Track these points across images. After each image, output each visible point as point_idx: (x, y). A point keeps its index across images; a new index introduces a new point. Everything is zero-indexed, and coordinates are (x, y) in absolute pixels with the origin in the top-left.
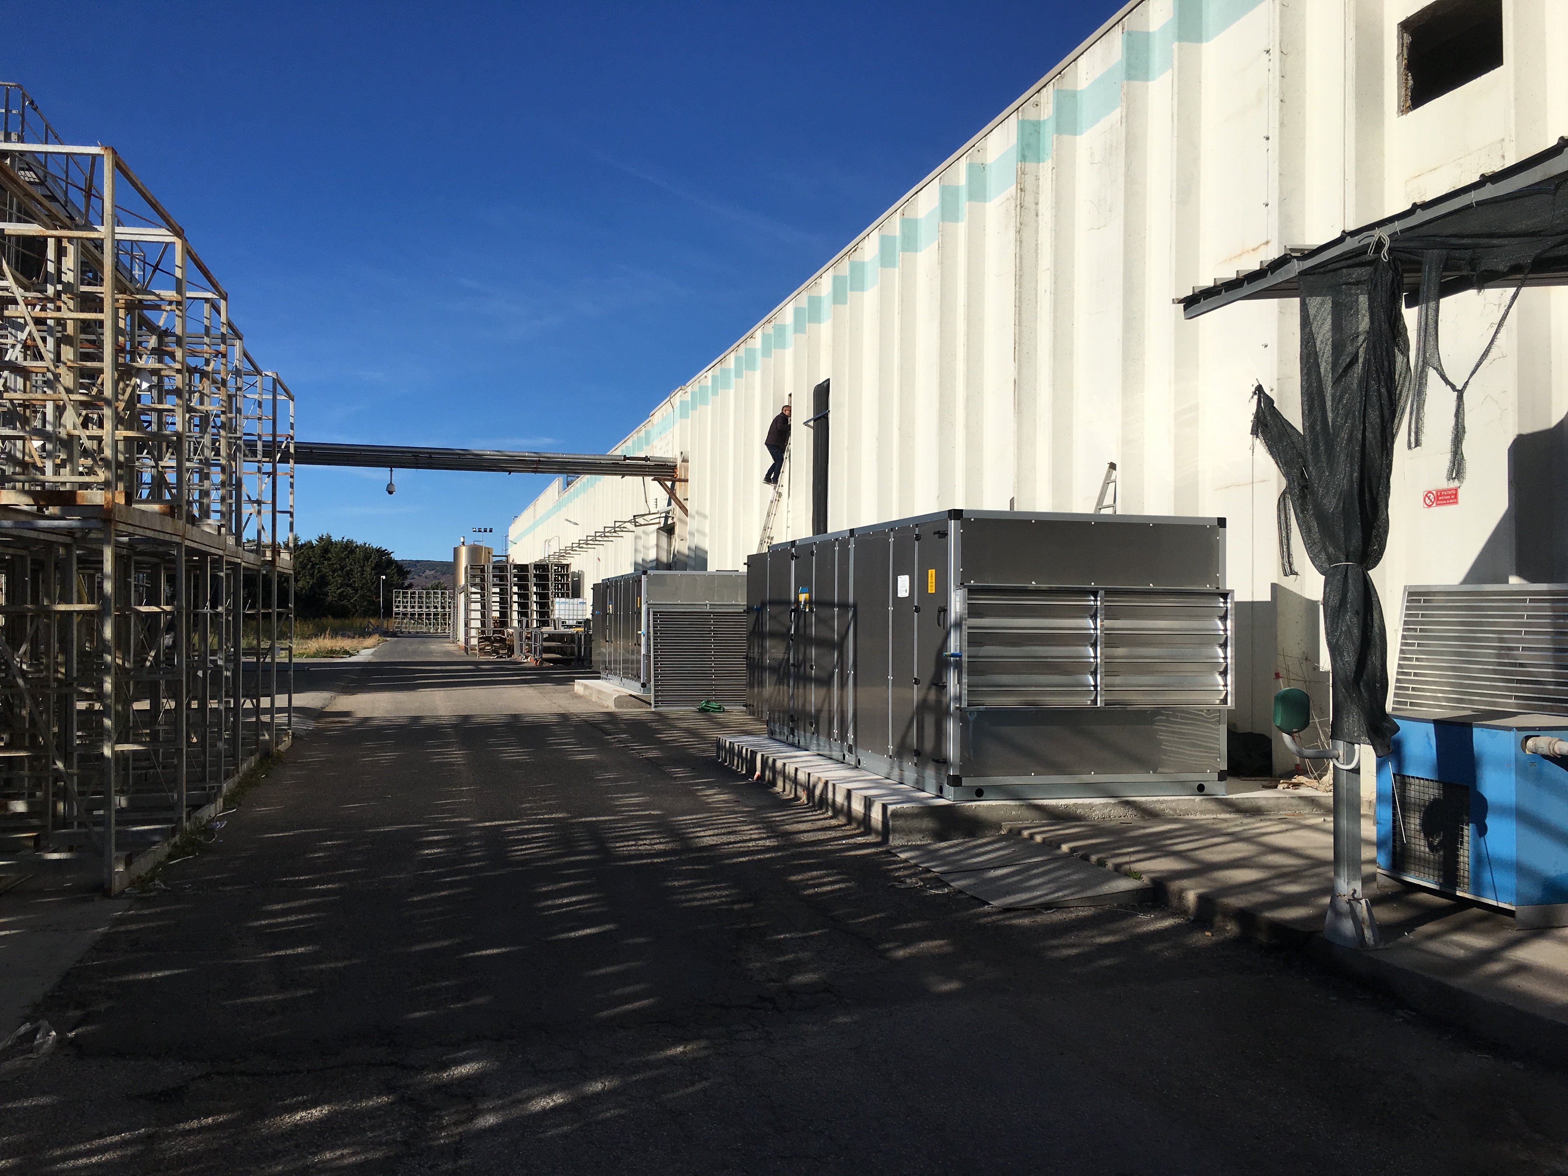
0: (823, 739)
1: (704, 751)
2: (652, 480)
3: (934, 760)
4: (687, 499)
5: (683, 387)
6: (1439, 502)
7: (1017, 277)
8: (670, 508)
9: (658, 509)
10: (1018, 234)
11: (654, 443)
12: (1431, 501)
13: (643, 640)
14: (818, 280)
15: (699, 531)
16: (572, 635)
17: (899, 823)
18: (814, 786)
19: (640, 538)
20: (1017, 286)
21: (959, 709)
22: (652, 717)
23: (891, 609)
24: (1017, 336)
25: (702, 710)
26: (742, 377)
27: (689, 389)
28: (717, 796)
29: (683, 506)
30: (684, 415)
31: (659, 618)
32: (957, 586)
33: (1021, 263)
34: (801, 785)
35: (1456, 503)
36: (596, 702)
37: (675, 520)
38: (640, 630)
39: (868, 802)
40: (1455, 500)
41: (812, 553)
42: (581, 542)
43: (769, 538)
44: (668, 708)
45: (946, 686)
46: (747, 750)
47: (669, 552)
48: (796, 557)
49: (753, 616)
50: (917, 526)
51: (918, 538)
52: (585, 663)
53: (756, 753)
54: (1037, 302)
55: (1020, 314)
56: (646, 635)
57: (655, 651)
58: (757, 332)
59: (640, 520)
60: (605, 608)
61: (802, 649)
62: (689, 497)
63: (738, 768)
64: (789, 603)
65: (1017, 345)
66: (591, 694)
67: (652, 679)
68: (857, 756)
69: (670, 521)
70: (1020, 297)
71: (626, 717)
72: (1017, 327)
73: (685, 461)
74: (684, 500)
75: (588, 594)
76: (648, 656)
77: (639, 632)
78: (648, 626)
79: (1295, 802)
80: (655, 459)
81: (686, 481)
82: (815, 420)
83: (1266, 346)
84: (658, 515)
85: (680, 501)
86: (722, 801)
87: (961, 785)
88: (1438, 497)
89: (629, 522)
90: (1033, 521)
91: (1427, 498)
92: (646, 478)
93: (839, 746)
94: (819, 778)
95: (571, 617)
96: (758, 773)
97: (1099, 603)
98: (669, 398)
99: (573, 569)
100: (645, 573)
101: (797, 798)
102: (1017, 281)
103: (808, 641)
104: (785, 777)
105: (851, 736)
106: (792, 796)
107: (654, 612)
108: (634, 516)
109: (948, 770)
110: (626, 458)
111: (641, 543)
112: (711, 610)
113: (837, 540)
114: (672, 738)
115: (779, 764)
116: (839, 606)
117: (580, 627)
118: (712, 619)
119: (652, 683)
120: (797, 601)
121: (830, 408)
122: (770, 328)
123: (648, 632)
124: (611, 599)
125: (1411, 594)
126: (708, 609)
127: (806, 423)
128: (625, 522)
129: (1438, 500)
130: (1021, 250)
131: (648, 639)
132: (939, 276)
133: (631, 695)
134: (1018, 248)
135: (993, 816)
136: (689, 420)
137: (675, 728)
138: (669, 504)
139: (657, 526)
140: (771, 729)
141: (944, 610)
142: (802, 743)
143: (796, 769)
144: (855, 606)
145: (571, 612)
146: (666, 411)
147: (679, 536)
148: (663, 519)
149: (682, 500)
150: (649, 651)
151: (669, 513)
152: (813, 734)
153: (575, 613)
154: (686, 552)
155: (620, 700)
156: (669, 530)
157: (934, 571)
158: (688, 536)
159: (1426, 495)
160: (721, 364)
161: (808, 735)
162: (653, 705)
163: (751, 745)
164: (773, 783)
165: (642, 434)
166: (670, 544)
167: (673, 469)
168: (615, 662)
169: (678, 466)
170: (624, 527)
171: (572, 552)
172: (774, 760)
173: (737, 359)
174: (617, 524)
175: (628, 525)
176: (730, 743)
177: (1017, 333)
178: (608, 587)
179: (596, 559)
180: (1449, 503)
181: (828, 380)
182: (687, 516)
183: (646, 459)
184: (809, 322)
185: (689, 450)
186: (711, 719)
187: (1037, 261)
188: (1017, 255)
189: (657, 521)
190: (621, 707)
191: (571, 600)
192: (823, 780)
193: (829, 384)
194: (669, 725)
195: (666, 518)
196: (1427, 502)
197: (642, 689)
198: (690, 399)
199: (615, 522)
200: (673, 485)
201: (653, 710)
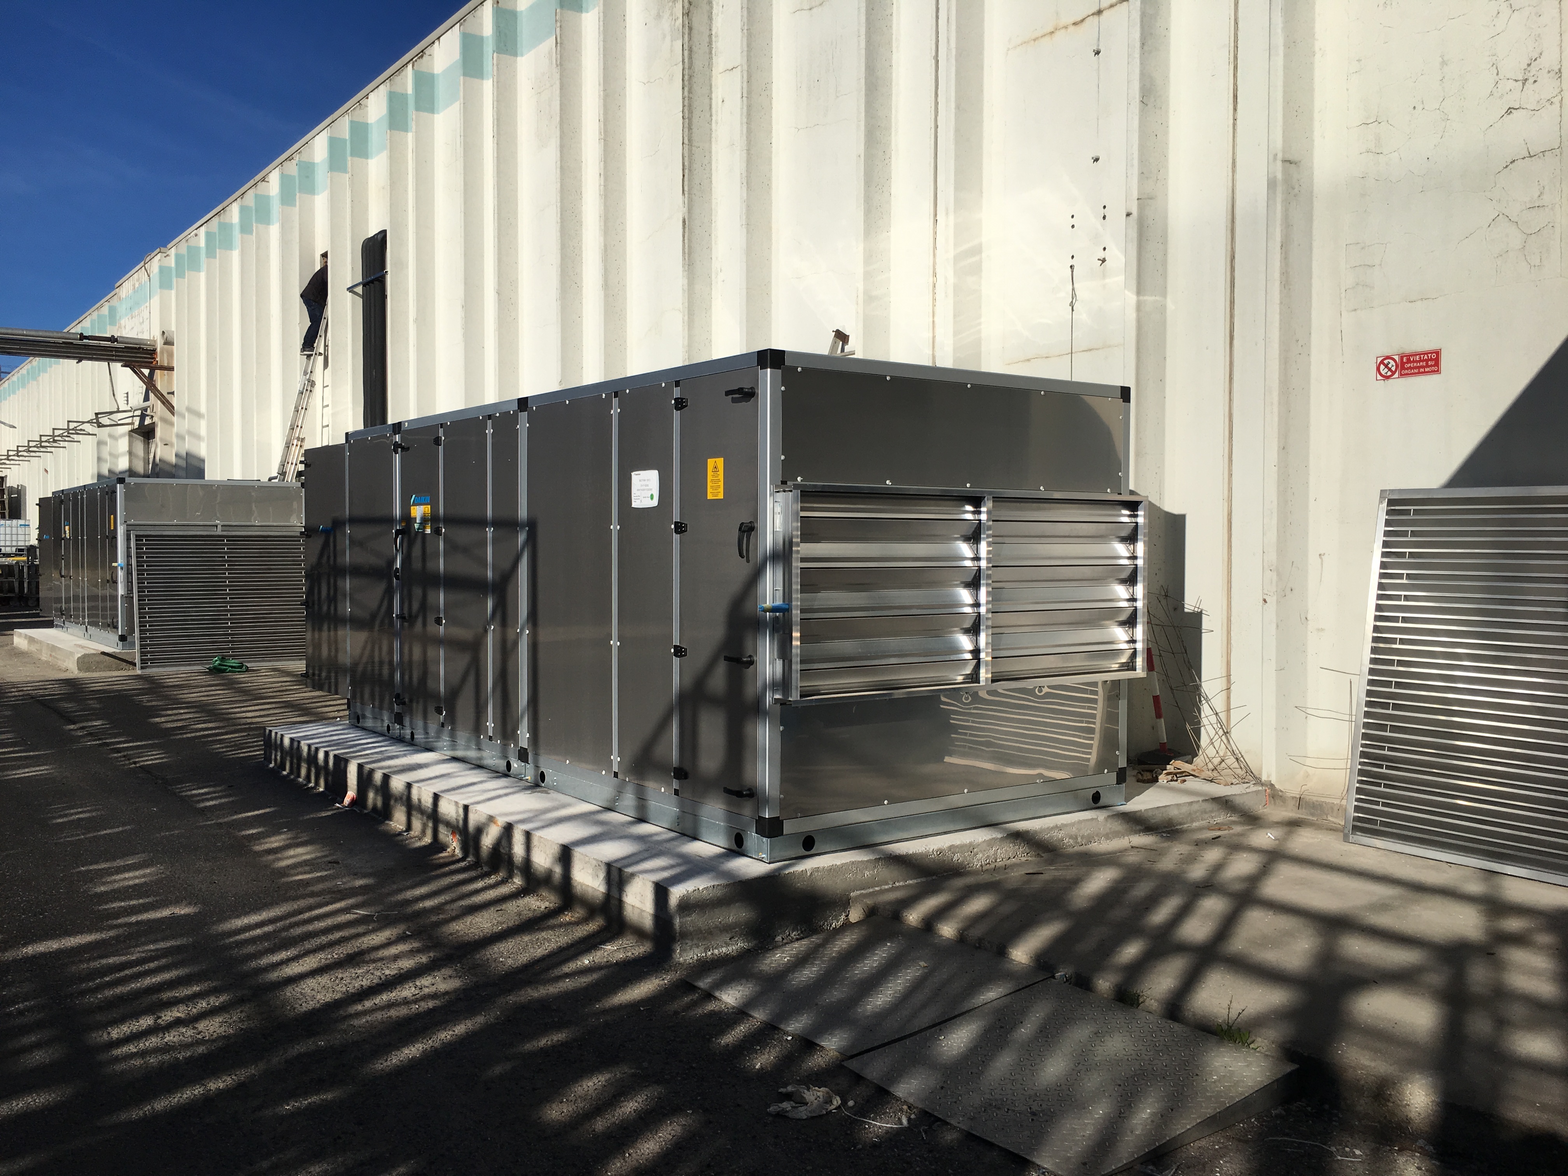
0: (463, 736)
1: (239, 746)
2: (122, 366)
3: (728, 791)
4: (173, 393)
5: (163, 249)
6: (1404, 372)
7: (686, 77)
8: (147, 404)
9: (130, 405)
10: (685, 17)
11: (122, 322)
12: (1390, 369)
13: (121, 575)
14: (365, 100)
15: (190, 433)
16: (10, 567)
17: (694, 920)
18: (480, 831)
19: (105, 443)
20: (686, 89)
21: (783, 703)
22: (138, 685)
23: (615, 527)
24: (686, 159)
25: (215, 671)
26: (251, 233)
27: (173, 252)
28: (291, 852)
29: (168, 401)
30: (165, 283)
31: (144, 545)
32: (777, 486)
33: (690, 58)
34: (448, 824)
35: (1438, 371)
36: (47, 662)
37: (155, 419)
38: (116, 562)
39: (615, 874)
40: (1435, 368)
41: (437, 441)
42: (20, 449)
43: (298, 439)
44: (161, 670)
45: (752, 663)
46: (327, 754)
47: (146, 461)
48: (403, 449)
49: (317, 543)
50: (677, 384)
51: (680, 404)
52: (30, 603)
53: (346, 761)
54: (711, 116)
55: (690, 129)
56: (125, 569)
57: (140, 590)
58: (271, 175)
59: (105, 420)
60: (58, 530)
61: (417, 592)
62: (175, 389)
63: (310, 782)
64: (389, 520)
65: (686, 171)
66: (40, 651)
67: (137, 630)
68: (537, 767)
69: (148, 421)
70: (690, 106)
71: (97, 687)
72: (686, 147)
73: (168, 343)
74: (168, 393)
75: (32, 513)
76: (128, 598)
77: (114, 564)
78: (129, 556)
79: (1208, 806)
80: (125, 340)
81: (171, 369)
82: (365, 285)
83: (1097, 160)
84: (131, 414)
85: (162, 395)
86: (306, 863)
87: (782, 834)
88: (1403, 363)
89: (88, 422)
90: (888, 378)
91: (1382, 367)
92: (112, 364)
93: (499, 748)
94: (491, 819)
95: (8, 543)
96: (351, 794)
97: (984, 517)
98: (142, 264)
99: (10, 482)
100: (121, 481)
101: (437, 846)
102: (686, 83)
103: (432, 580)
104: (411, 808)
105: (524, 735)
106: (428, 840)
107: (137, 536)
108: (97, 414)
109: (758, 808)
110: (82, 337)
111: (105, 451)
112: (225, 533)
113: (490, 417)
114: (179, 724)
115: (397, 783)
116: (497, 523)
117: (21, 555)
118: (225, 545)
119: (137, 634)
120: (407, 519)
121: (389, 268)
122: (292, 168)
123: (129, 565)
124: (67, 519)
125: (1391, 502)
126: (219, 531)
127: (351, 289)
128: (83, 423)
129: (1403, 368)
130: (690, 39)
131: (129, 573)
132: (558, 83)
133: (103, 653)
134: (686, 36)
135: (836, 885)
136: (173, 292)
137: (177, 703)
138: (146, 399)
139: (129, 428)
140: (356, 713)
141: (749, 530)
142: (419, 737)
143: (436, 797)
144: (532, 525)
145: (8, 538)
146: (138, 280)
147: (161, 440)
148: (138, 418)
149: (165, 394)
150: (129, 589)
151: (146, 410)
152: (443, 725)
153: (14, 537)
154: (173, 460)
155: (86, 660)
156: (146, 433)
157: (720, 461)
158: (174, 440)
159: (1382, 362)
160: (220, 216)
161: (433, 728)
162: (138, 665)
163: (331, 744)
164: (386, 813)
165: (105, 310)
166: (147, 451)
167: (151, 354)
168: (76, 598)
169: (158, 350)
170: (81, 430)
171: (8, 462)
172: (386, 778)
173: (243, 210)
174: (72, 425)
175: (88, 428)
176: (292, 740)
177: (686, 154)
178: (62, 502)
179: (42, 471)
180: (1425, 372)
181: (384, 233)
182: (173, 414)
183: (113, 339)
184: (352, 155)
185: (173, 329)
186: (230, 685)
187: (711, 58)
188: (686, 47)
189: (129, 420)
190: (88, 670)
191: (8, 522)
192: (501, 821)
193: (385, 236)
194: (167, 698)
195: (143, 417)
196: (1383, 373)
197: (120, 643)
198: (173, 265)
199: (69, 422)
200: (152, 374)
201: (139, 672)
